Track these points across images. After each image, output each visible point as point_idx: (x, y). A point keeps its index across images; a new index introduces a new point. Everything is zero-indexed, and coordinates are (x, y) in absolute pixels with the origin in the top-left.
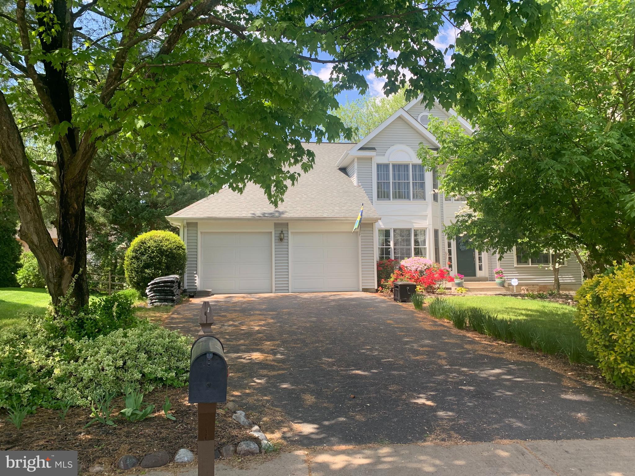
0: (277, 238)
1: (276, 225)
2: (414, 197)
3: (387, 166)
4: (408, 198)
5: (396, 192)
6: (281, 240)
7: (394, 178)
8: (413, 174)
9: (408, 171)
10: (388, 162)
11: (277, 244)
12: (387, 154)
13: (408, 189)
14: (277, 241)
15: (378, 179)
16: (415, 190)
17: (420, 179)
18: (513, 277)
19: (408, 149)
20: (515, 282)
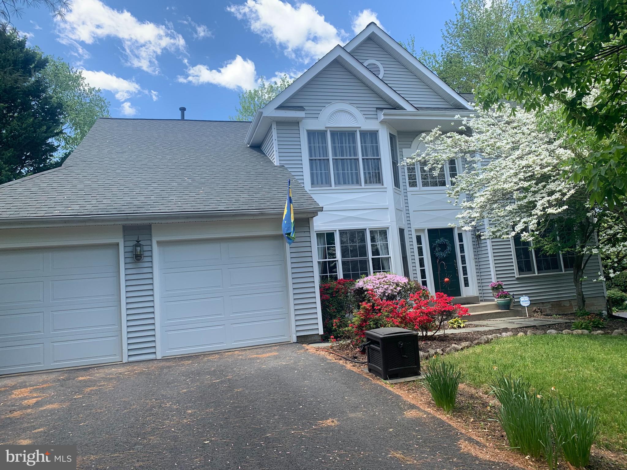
0: (130, 254)
1: (127, 229)
2: (366, 182)
3: (322, 134)
4: (358, 182)
5: (338, 174)
6: (137, 257)
7: (335, 154)
8: (362, 146)
9: (354, 141)
10: (323, 128)
12: (321, 116)
13: (356, 170)
15: (311, 155)
16: (367, 171)
17: (373, 153)
18: (515, 293)
19: (352, 109)
20: (525, 301)
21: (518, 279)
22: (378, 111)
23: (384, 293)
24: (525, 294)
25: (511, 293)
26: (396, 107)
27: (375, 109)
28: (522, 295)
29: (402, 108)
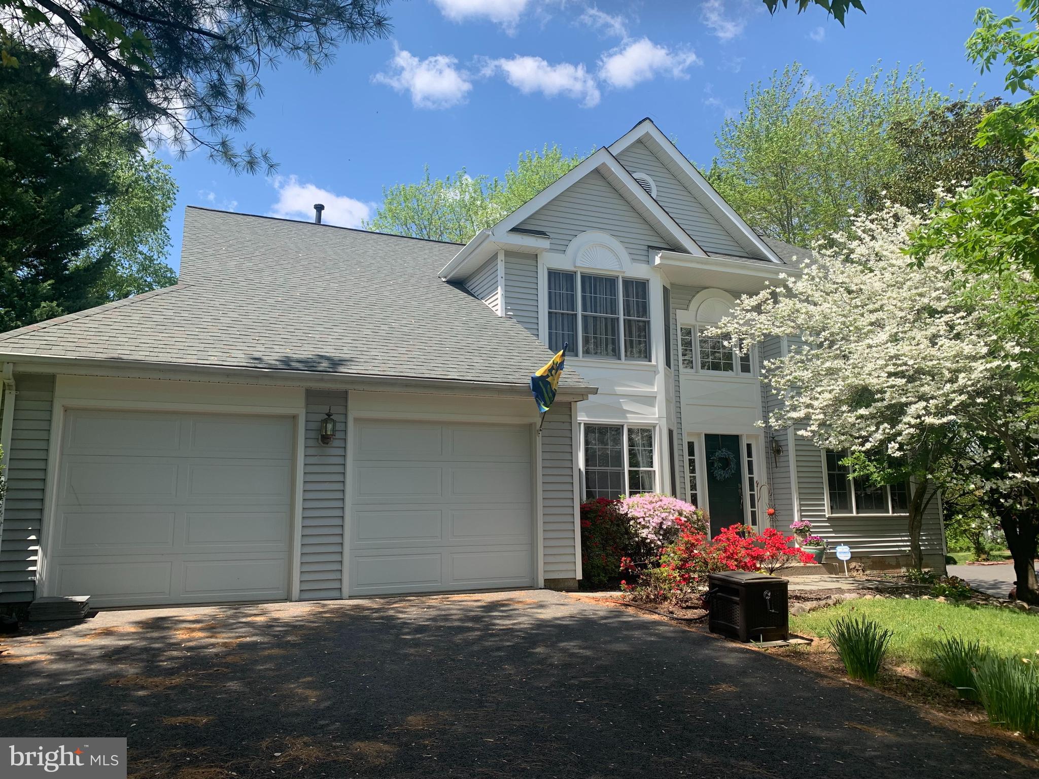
0: (313, 434)
1: (312, 396)
2: (626, 355)
3: (569, 277)
4: (616, 354)
5: (588, 339)
6: (325, 439)
7: (585, 307)
9: (614, 293)
10: (572, 268)
11: (311, 451)
12: (570, 250)
13: (613, 334)
14: (311, 443)
15: (550, 306)
16: (628, 338)
17: (638, 312)
18: (830, 540)
19: (615, 244)
20: (843, 553)
21: (830, 519)
22: (650, 250)
23: (661, 523)
24: (845, 543)
25: (825, 540)
26: (676, 248)
27: (646, 248)
28: (839, 543)
29: (685, 251)
